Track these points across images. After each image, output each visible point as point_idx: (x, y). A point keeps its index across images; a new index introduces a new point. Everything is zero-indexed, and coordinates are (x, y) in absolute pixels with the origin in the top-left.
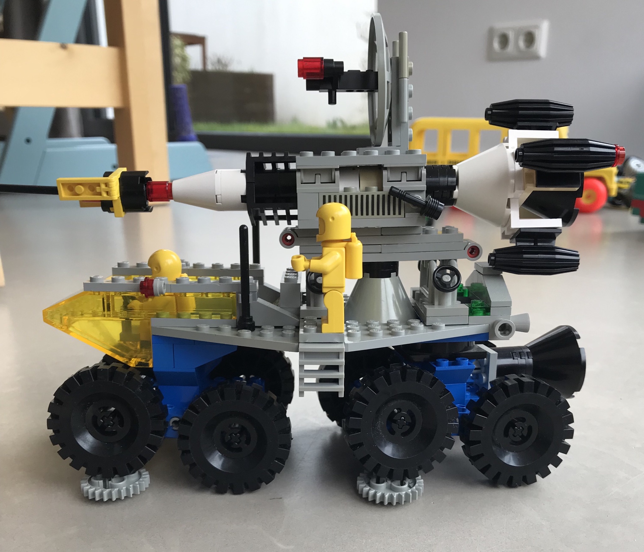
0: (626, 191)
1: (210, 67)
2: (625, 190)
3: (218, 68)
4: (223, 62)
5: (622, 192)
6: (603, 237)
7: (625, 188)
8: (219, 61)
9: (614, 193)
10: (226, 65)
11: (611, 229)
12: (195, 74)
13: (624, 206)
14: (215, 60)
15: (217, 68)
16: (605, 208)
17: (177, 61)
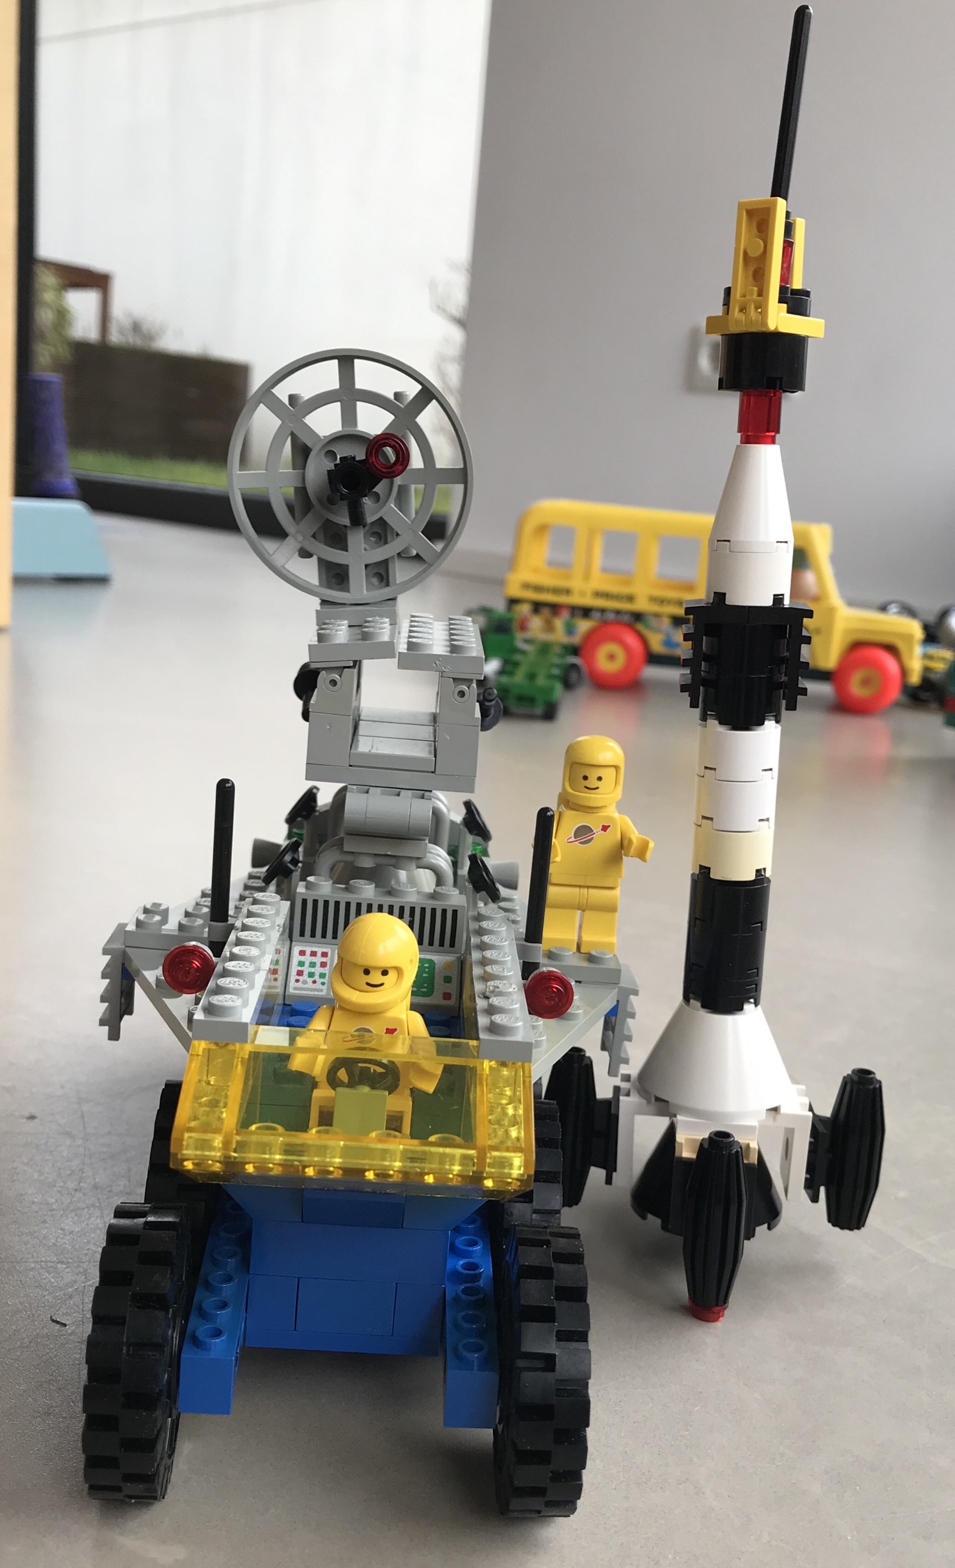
0: (938, 676)
1: (115, 338)
2: (936, 673)
3: (133, 340)
4: (145, 328)
5: (932, 676)
6: (890, 766)
7: (939, 670)
8: (136, 327)
9: (915, 679)
10: (150, 337)
11: (906, 751)
12: (82, 349)
13: (934, 705)
14: (126, 322)
15: (131, 340)
16: (898, 705)
17: (44, 316)
